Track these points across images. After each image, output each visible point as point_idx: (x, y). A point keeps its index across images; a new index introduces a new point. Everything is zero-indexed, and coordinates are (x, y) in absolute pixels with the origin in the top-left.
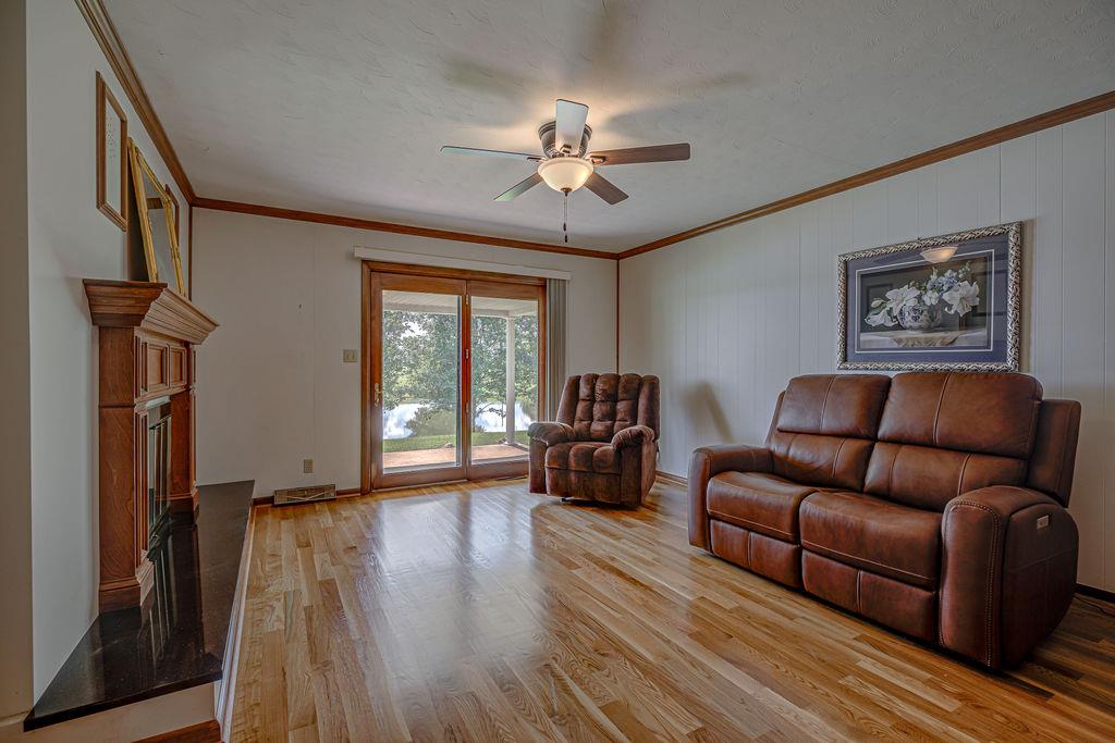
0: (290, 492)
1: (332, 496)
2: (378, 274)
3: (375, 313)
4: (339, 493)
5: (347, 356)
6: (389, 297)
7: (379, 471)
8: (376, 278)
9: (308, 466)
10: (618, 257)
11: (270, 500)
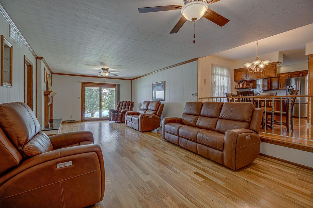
0: (68, 121)
1: (76, 122)
2: (84, 84)
3: (83, 91)
4: (77, 121)
5: (79, 98)
6: (86, 88)
7: (84, 118)
8: (84, 85)
9: (71, 117)
10: (131, 80)
11: (65, 122)
